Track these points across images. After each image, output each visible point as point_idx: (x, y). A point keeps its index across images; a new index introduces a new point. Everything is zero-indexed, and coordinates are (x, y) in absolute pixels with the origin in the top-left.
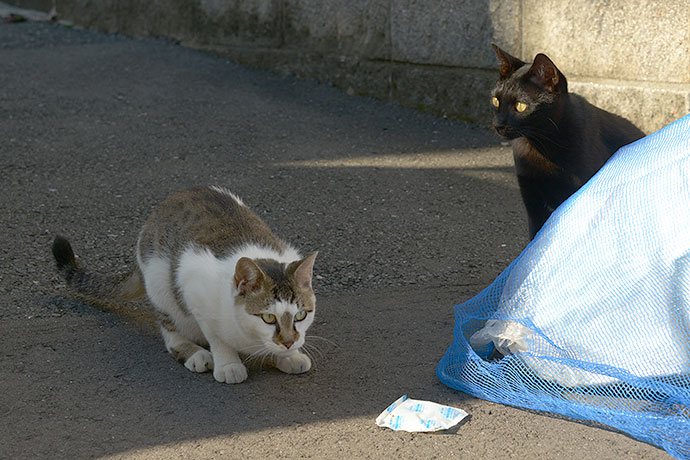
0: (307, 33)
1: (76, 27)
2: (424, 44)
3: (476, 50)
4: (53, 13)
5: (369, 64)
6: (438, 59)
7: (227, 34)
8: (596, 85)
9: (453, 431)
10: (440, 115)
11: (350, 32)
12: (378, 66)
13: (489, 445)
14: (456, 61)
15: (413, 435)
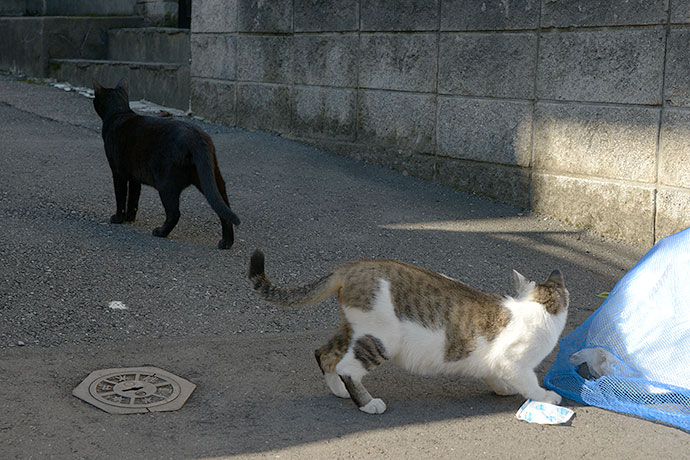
0: (374, 134)
1: (206, 121)
2: (461, 146)
3: (498, 152)
4: (190, 111)
5: (420, 156)
6: (471, 156)
7: (315, 131)
8: (586, 181)
9: (569, 424)
10: (470, 192)
11: (405, 135)
12: (426, 158)
13: (596, 435)
14: (484, 158)
15: (543, 426)
